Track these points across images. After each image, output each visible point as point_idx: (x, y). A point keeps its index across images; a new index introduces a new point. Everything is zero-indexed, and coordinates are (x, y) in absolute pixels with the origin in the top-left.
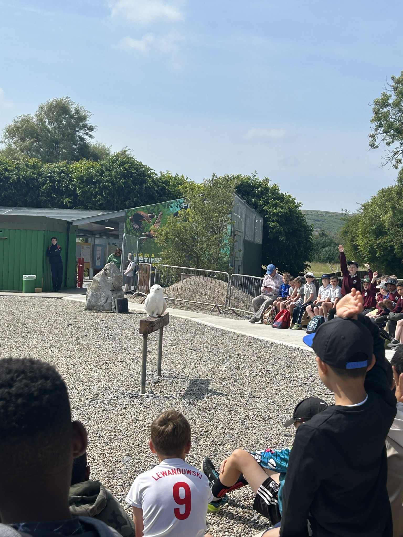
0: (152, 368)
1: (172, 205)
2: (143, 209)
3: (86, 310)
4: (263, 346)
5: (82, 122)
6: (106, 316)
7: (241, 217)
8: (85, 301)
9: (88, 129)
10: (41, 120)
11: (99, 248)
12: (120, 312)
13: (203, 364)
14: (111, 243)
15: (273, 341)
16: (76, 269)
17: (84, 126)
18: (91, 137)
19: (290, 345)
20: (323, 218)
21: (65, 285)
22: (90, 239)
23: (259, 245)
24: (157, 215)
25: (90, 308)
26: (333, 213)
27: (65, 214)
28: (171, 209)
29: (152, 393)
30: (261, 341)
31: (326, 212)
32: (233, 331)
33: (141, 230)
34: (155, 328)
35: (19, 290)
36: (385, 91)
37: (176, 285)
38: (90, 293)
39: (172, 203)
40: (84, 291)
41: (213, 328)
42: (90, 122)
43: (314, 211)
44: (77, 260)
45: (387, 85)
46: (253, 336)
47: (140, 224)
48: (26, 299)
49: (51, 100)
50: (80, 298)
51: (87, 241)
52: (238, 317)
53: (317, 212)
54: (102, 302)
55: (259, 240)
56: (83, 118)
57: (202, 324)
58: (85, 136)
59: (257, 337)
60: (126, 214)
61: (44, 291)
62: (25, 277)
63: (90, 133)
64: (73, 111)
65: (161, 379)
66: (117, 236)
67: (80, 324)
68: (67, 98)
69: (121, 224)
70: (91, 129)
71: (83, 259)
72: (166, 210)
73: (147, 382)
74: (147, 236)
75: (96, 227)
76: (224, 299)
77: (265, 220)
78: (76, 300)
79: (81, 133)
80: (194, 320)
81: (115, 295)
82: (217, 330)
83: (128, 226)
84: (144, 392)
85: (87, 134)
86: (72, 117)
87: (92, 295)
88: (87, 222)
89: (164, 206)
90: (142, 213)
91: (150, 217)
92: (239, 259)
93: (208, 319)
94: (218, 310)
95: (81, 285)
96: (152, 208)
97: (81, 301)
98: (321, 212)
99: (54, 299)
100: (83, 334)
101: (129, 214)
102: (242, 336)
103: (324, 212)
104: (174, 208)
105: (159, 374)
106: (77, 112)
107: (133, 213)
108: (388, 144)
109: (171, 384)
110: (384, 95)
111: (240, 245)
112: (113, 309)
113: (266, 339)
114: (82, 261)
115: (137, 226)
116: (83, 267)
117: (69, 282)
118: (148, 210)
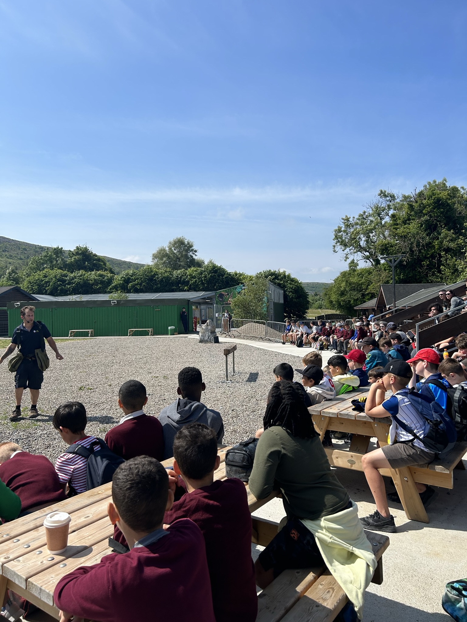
0: (230, 369)
1: (238, 288)
2: (224, 291)
3: (199, 342)
4: (282, 356)
5: (191, 248)
6: (209, 345)
7: (272, 292)
8: (198, 338)
9: (194, 251)
10: (170, 249)
11: (203, 311)
12: (215, 342)
13: (254, 366)
14: (209, 307)
15: (287, 353)
16: (193, 322)
17: (192, 250)
18: (196, 255)
19: (294, 355)
20: (316, 286)
21: (189, 331)
22: (199, 306)
23: (281, 304)
24: (230, 293)
25: (201, 341)
26: (321, 283)
27: (186, 294)
28: (237, 290)
29: (231, 380)
30: (281, 353)
31: (318, 283)
32: (268, 349)
33: (223, 301)
34: (230, 352)
35: (167, 334)
36: (339, 225)
37: (241, 328)
38: (201, 334)
39: (237, 287)
40: (198, 333)
41: (259, 349)
42: (194, 248)
43: (311, 283)
44: (193, 317)
45: (340, 222)
46: (277, 351)
47: (222, 298)
48: (171, 338)
49: (175, 238)
50: (196, 337)
51: (197, 307)
52: (271, 342)
53: (313, 283)
54: (206, 338)
55: (282, 301)
56: (191, 246)
57: (254, 347)
58: (193, 255)
59: (279, 352)
60: (216, 294)
61: (179, 333)
62: (169, 328)
63: (195, 253)
64: (186, 243)
65: (235, 374)
66: (212, 304)
67: (197, 350)
68: (183, 236)
69: (213, 299)
70: (196, 251)
71: (196, 317)
72: (234, 290)
73: (228, 376)
74: (227, 304)
75: (201, 301)
76: (264, 333)
77: (285, 292)
78: (194, 337)
79: (191, 253)
80: (250, 345)
81: (212, 335)
82: (261, 349)
83: (217, 300)
84: (227, 380)
85: (194, 254)
86: (186, 246)
87: (202, 335)
88: (197, 299)
89: (234, 289)
90: (223, 293)
91: (227, 294)
92: (271, 312)
93: (256, 344)
94: (262, 339)
95: (196, 329)
96: (228, 290)
97: (196, 338)
98: (315, 283)
99: (184, 338)
100: (199, 355)
101: (217, 294)
102: (273, 351)
103: (316, 283)
104: (239, 290)
105: (234, 372)
106: (188, 243)
107: (219, 293)
108: (343, 250)
109: (239, 376)
110: (339, 227)
111: (272, 306)
112: (212, 342)
113: (283, 352)
114: (196, 318)
115: (221, 300)
116: (196, 321)
117: (190, 329)
118: (226, 291)
